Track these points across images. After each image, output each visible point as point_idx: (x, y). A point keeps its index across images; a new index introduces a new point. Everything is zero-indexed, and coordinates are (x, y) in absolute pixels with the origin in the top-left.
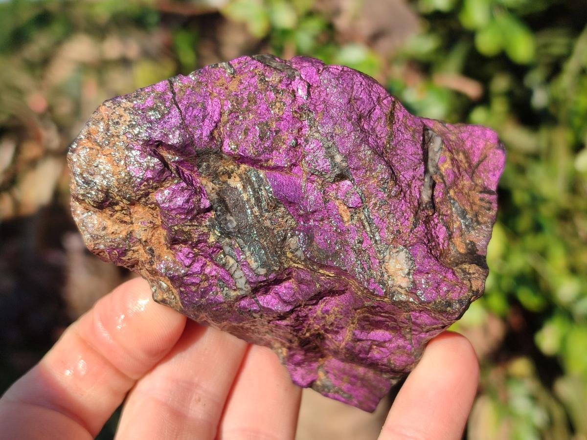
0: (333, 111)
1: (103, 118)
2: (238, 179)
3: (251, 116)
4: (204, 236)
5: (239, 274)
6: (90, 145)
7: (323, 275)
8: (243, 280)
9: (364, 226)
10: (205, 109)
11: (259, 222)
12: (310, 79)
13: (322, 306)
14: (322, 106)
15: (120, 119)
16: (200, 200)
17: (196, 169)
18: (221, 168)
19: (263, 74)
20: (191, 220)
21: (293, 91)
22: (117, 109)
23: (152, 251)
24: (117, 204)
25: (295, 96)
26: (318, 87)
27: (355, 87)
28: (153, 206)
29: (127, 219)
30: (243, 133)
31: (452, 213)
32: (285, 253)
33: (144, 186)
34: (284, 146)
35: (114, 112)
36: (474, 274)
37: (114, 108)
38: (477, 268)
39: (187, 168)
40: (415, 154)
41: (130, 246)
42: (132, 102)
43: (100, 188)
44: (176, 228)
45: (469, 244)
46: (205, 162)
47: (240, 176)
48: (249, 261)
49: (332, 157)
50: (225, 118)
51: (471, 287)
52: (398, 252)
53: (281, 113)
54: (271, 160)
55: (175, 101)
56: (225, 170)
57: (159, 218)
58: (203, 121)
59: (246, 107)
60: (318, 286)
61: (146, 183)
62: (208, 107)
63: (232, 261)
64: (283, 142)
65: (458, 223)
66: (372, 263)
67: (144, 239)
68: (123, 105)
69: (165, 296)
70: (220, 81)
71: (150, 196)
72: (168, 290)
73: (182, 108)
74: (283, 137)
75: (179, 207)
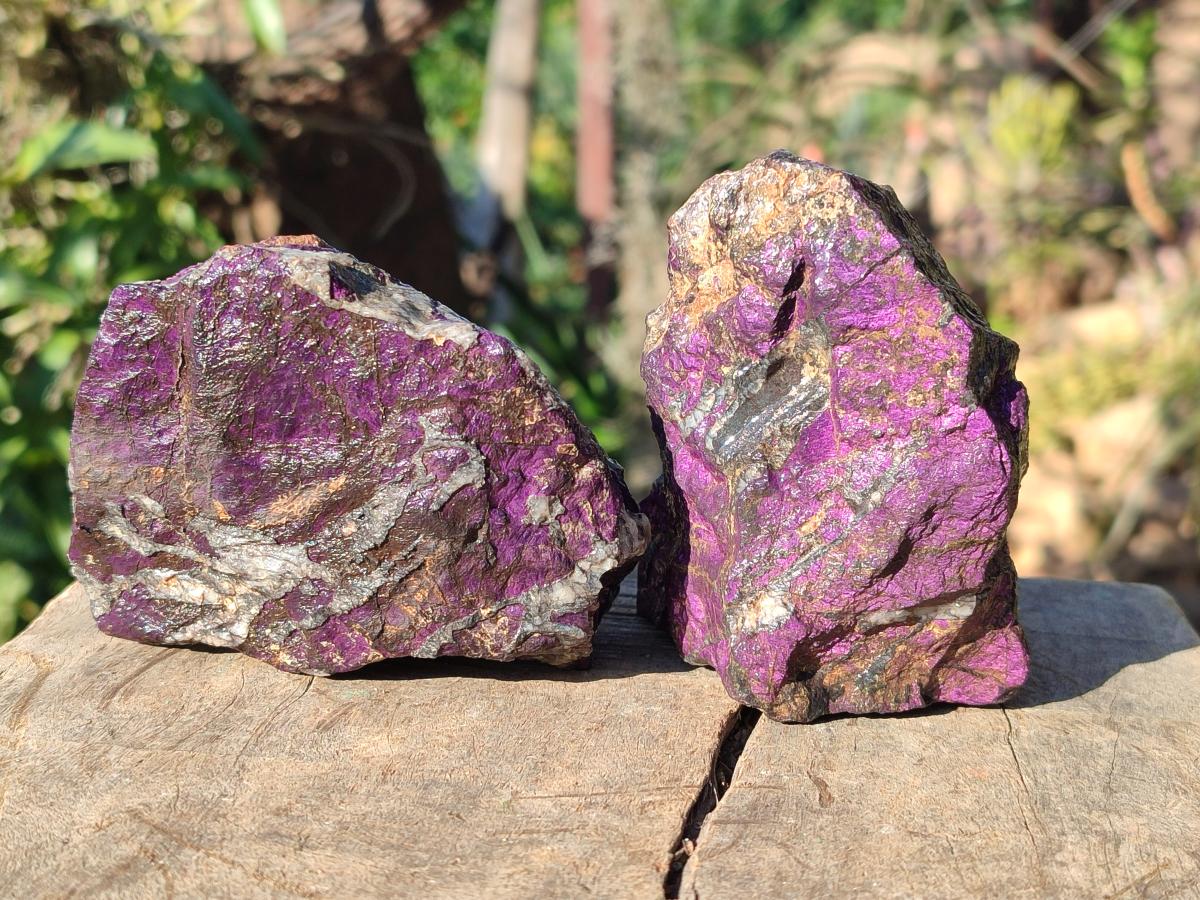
0: (936, 470)
1: (821, 184)
2: (813, 375)
3: (892, 369)
4: (723, 360)
5: (699, 415)
6: (782, 182)
7: (729, 521)
8: (694, 424)
9: (804, 554)
10: (879, 307)
12: (973, 426)
13: (703, 527)
14: (940, 454)
15: (828, 207)
16: (765, 341)
17: (803, 321)
18: (816, 352)
19: (954, 364)
20: (737, 339)
21: (946, 410)
22: (841, 196)
23: (691, 299)
24: (724, 243)
25: (939, 415)
26: (966, 439)
27: (985, 486)
28: (737, 287)
29: (714, 259)
30: (866, 365)
31: (873, 655)
32: (738, 466)
33: (754, 269)
35: (835, 195)
36: (795, 704)
37: (841, 193)
38: (806, 707)
40: (926, 589)
41: (685, 273)
42: (856, 212)
43: (732, 216)
44: (721, 324)
45: (839, 688)
47: (817, 377)
48: (717, 424)
49: (874, 489)
50: (877, 335)
51: (776, 705)
52: (785, 604)
53: (910, 405)
55: (875, 266)
57: (728, 298)
58: (862, 311)
60: (717, 517)
61: (757, 269)
62: (883, 311)
63: (710, 403)
65: (863, 666)
66: (761, 577)
67: (700, 286)
68: (848, 202)
69: (653, 329)
70: (924, 313)
71: (746, 279)
72: (661, 331)
73: (868, 280)
74: (879, 418)
75: (745, 320)
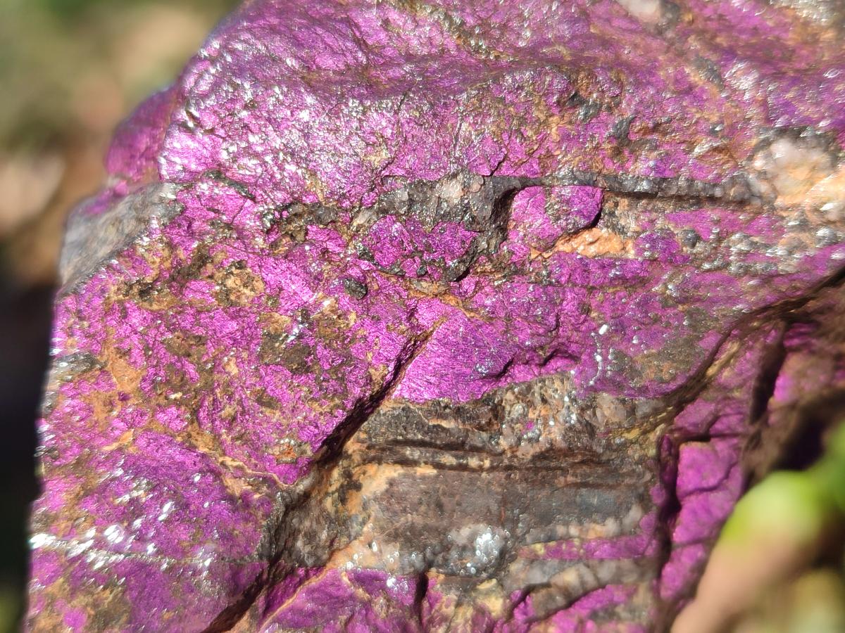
11: (509, 468)
34: (352, 317)
39: (287, 595)
46: (295, 539)
54: (372, 371)
56: (337, 494)
59: (201, 370)
64: (339, 317)
